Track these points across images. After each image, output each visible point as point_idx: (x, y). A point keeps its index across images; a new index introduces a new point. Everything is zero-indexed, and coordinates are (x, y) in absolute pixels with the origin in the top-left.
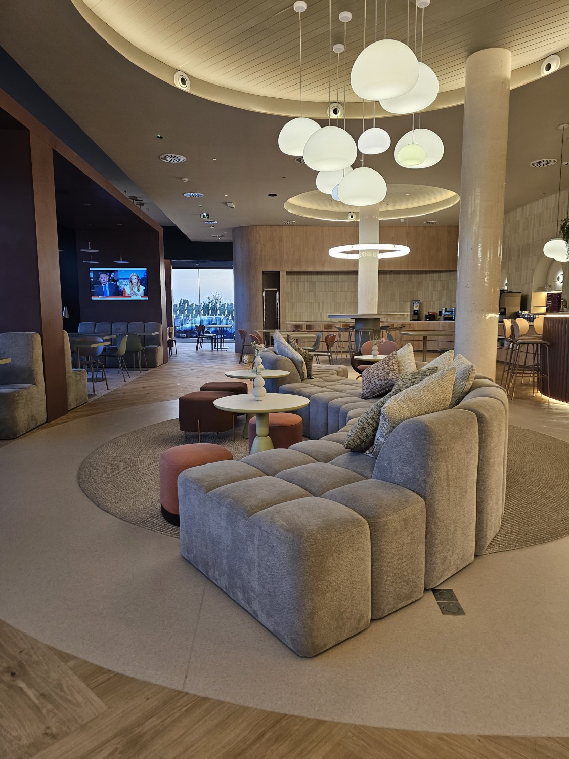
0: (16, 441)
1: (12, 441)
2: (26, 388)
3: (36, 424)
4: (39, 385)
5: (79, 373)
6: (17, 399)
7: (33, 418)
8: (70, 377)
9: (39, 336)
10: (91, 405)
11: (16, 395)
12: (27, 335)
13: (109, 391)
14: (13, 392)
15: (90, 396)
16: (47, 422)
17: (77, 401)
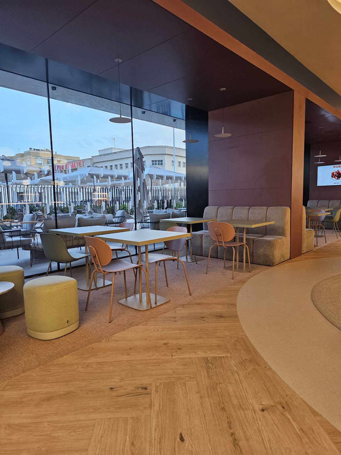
0: (273, 267)
1: (271, 267)
2: (280, 238)
3: (284, 259)
4: (287, 237)
5: (310, 231)
6: (275, 244)
7: (283, 256)
8: (305, 233)
9: (290, 209)
10: (315, 252)
11: (276, 242)
12: (283, 208)
13: (327, 244)
14: (274, 240)
15: (315, 246)
16: (290, 259)
17: (307, 248)
